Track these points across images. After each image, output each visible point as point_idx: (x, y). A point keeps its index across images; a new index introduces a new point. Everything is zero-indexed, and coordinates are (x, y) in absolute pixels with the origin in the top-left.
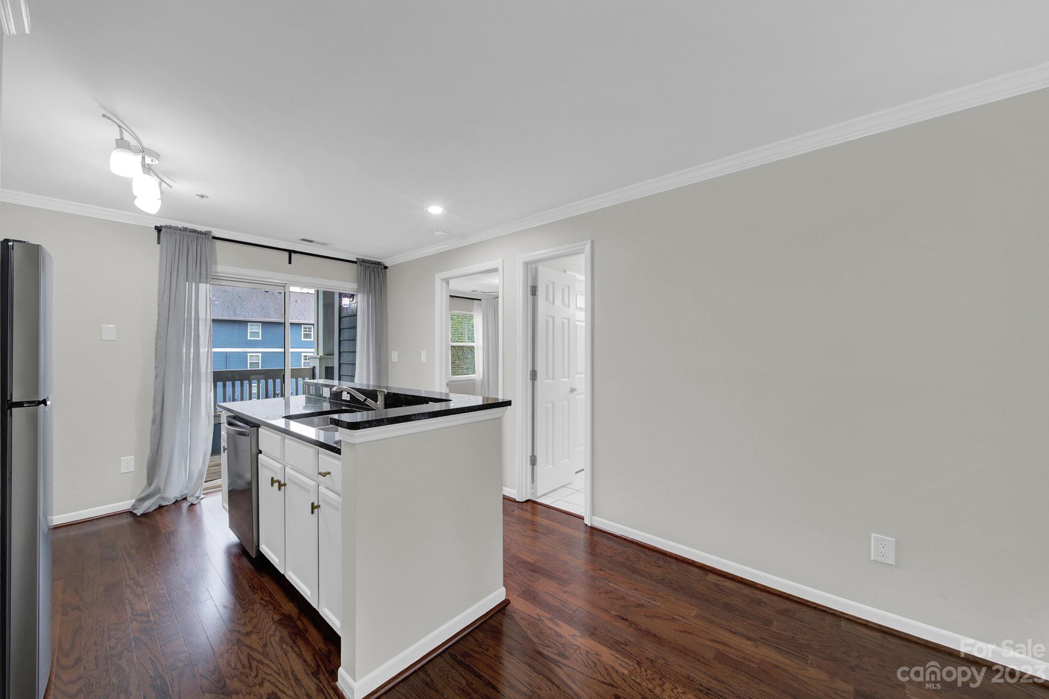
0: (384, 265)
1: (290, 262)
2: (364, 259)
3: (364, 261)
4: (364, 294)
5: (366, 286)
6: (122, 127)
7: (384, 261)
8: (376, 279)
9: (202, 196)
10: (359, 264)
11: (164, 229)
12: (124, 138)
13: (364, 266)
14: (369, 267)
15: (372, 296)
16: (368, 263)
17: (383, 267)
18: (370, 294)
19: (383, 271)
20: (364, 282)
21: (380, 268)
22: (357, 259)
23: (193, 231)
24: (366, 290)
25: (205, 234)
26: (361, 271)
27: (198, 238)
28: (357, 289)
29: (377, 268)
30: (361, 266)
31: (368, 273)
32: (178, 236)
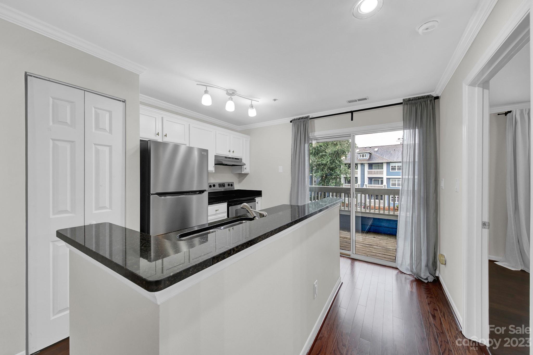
0: (433, 96)
1: (352, 120)
2: (409, 99)
3: (409, 100)
4: (409, 128)
5: (412, 121)
6: (208, 86)
7: (434, 93)
8: (424, 112)
9: (275, 100)
10: (405, 104)
11: (292, 121)
12: (208, 90)
13: (410, 104)
14: (415, 103)
15: (418, 129)
16: (414, 100)
17: (433, 98)
18: (417, 127)
19: (433, 102)
20: (410, 118)
21: (429, 101)
22: (404, 100)
23: (302, 118)
24: (412, 125)
25: (307, 118)
26: (407, 109)
27: (304, 121)
28: (403, 126)
29: (425, 102)
30: (407, 105)
31: (414, 109)
32: (297, 123)
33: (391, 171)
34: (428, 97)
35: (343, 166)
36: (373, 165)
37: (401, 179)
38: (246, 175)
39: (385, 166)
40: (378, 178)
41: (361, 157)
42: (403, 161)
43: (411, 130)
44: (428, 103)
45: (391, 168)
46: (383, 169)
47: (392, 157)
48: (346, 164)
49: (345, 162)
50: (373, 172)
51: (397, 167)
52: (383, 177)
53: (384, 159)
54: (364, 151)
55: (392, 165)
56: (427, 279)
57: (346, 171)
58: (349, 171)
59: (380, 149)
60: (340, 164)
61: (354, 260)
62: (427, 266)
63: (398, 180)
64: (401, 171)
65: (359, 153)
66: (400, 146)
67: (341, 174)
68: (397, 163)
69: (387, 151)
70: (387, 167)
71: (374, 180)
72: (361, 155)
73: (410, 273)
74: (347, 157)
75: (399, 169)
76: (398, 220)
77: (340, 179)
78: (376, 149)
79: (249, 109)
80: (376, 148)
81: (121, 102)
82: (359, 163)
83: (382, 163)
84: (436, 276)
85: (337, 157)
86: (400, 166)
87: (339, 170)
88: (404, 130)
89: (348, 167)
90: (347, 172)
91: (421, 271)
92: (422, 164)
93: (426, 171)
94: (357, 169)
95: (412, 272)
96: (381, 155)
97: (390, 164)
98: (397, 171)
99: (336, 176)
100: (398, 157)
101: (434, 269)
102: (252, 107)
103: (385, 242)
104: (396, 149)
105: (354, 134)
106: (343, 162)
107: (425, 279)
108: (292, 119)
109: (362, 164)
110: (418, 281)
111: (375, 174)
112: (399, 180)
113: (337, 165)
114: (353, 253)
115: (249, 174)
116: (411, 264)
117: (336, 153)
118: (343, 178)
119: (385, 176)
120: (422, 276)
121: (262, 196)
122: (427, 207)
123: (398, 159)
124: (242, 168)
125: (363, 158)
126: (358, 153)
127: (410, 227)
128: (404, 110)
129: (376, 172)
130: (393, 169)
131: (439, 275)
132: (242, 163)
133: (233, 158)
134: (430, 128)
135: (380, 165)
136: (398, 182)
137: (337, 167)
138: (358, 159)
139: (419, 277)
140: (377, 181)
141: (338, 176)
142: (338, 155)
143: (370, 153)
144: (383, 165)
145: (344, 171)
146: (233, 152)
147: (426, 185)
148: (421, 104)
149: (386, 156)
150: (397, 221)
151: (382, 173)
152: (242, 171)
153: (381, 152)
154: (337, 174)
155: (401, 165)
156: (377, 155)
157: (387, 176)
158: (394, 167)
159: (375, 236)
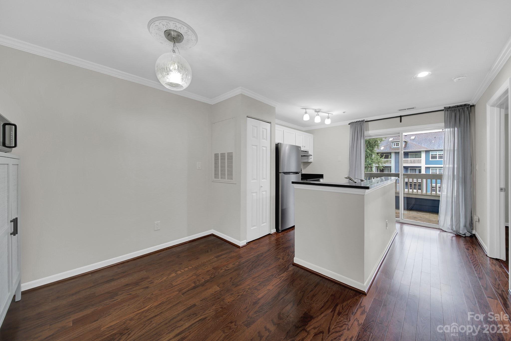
1: (401, 121)
3: (450, 107)
4: (450, 127)
5: (452, 122)
6: (307, 109)
7: (470, 102)
8: (462, 117)
9: (344, 112)
10: (446, 111)
11: (351, 124)
12: (307, 111)
13: (450, 110)
14: (455, 110)
15: (457, 128)
16: (454, 108)
17: (469, 106)
18: (456, 127)
19: (470, 109)
20: (450, 121)
21: (466, 108)
22: (445, 108)
23: (359, 121)
24: (452, 125)
25: (363, 121)
26: (448, 114)
27: (360, 123)
28: (444, 126)
29: (463, 109)
30: (448, 111)
31: (453, 114)
32: (355, 125)
33: (430, 159)
34: (465, 105)
35: (375, 155)
36: (409, 153)
37: (443, 168)
38: (311, 163)
39: (423, 155)
40: (415, 168)
41: (395, 146)
42: (444, 149)
43: (451, 129)
44: (465, 109)
45: (431, 156)
46: (421, 158)
47: (432, 145)
48: (378, 153)
49: (377, 151)
50: (409, 161)
51: (438, 156)
52: (421, 166)
53: (422, 147)
54: (398, 139)
55: (432, 154)
56: (465, 234)
57: (378, 160)
58: (381, 160)
59: (418, 137)
60: (372, 153)
61: (402, 223)
62: (465, 226)
63: (439, 169)
64: (443, 160)
65: (393, 142)
66: (442, 133)
67: (373, 163)
68: (438, 152)
69: (426, 139)
70: (425, 155)
71: (410, 169)
72: (395, 144)
73: (451, 231)
74: (379, 146)
75: (441, 157)
76: (440, 199)
77: (371, 168)
78: (413, 138)
79: (326, 119)
80: (413, 136)
81: (269, 124)
82: (393, 152)
83: (420, 152)
84: (473, 233)
85: (369, 146)
86: (442, 155)
87: (371, 159)
88: (445, 129)
89: (380, 156)
90: (380, 161)
91: (460, 229)
92: (460, 153)
93: (464, 158)
94: (390, 158)
95: (453, 230)
96: (419, 143)
97: (430, 153)
98: (438, 159)
99: (367, 165)
100: (440, 145)
101: (471, 229)
102: (328, 118)
103: (428, 216)
104: (436, 137)
105: (402, 132)
106: (375, 152)
107: (463, 234)
108: (350, 122)
109: (397, 153)
110: (458, 236)
111: (411, 162)
112: (441, 169)
113: (368, 154)
114: (402, 219)
115: (311, 162)
116: (452, 225)
117: (368, 142)
118: (375, 167)
119: (423, 165)
120: (461, 232)
121: (323, 178)
122: (465, 184)
123: (439, 147)
124: (308, 158)
125: (397, 147)
126: (391, 142)
127: (450, 206)
128: (445, 115)
129: (412, 161)
130: (434, 157)
131: (475, 233)
132: (308, 154)
133: (304, 151)
134: (467, 128)
135: (417, 154)
136: (439, 171)
137: (368, 156)
138: (392, 147)
139: (458, 233)
140: (414, 170)
141: (370, 165)
142: (370, 144)
143: (406, 142)
144: (421, 154)
145: (376, 160)
146: (305, 147)
147: (464, 168)
148: (459, 110)
149: (424, 145)
150: (439, 201)
151: (420, 162)
152: (308, 160)
153: (418, 140)
154: (368, 163)
155: (443, 153)
156: (414, 143)
157: (426, 164)
158: (434, 156)
159: (418, 212)
